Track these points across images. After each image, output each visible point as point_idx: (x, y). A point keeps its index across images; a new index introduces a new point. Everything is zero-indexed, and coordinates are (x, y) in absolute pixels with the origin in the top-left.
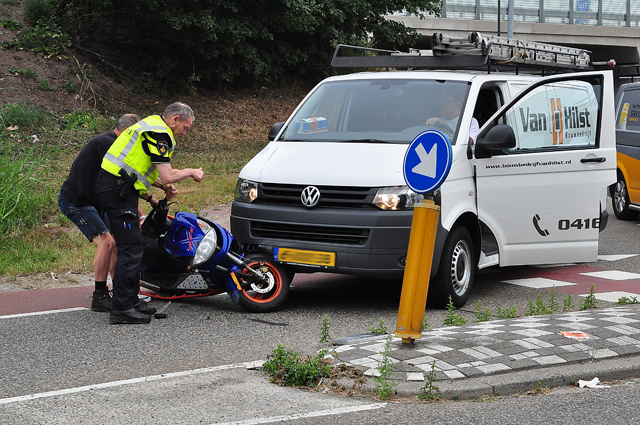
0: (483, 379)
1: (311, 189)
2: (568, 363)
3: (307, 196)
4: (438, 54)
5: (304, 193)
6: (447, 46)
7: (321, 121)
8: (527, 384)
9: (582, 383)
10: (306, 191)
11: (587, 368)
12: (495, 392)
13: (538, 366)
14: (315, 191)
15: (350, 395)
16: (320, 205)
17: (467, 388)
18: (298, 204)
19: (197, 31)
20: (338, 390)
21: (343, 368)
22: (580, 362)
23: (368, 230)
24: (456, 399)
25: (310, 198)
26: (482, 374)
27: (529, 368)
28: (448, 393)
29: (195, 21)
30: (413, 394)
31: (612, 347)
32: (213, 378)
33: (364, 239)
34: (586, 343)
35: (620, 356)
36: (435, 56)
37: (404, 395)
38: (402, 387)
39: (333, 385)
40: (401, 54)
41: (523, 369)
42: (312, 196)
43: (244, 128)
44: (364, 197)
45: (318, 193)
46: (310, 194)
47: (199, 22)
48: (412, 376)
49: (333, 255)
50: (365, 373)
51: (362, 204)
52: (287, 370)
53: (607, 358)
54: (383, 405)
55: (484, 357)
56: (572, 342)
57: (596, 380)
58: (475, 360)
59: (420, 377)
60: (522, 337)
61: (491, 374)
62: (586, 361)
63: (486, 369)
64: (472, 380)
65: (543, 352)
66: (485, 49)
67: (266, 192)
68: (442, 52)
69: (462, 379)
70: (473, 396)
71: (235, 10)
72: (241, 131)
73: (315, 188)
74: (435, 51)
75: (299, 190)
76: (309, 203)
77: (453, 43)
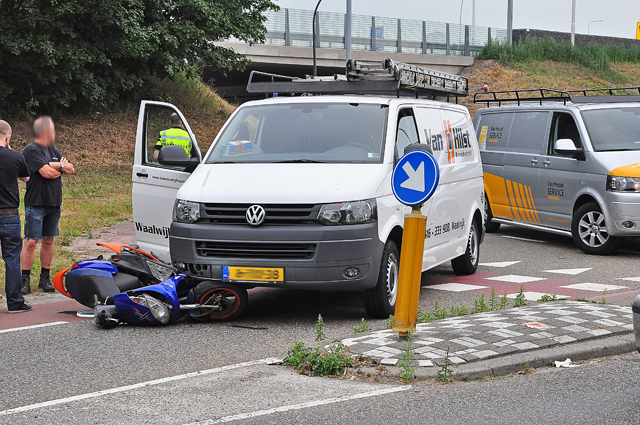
0: (479, 363)
1: (255, 208)
2: (541, 348)
3: (252, 214)
4: (351, 79)
5: (248, 212)
6: (358, 72)
7: (245, 144)
8: (517, 365)
9: (558, 364)
10: (251, 210)
11: (558, 351)
12: (495, 373)
13: (518, 351)
14: (260, 210)
15: (377, 381)
16: (266, 223)
17: (472, 371)
18: (244, 222)
19: (37, 57)
20: (364, 378)
21: (361, 359)
22: (549, 346)
23: (315, 245)
24: (465, 380)
25: (255, 216)
26: (478, 359)
27: (512, 353)
28: (459, 375)
29: (33, 46)
30: (430, 377)
31: (570, 334)
32: (246, 373)
33: (310, 255)
34: (547, 331)
35: (579, 341)
36: (349, 81)
37: (422, 379)
38: (418, 372)
39: (358, 373)
40: (300, 80)
41: (508, 354)
42: (258, 214)
43: (87, 153)
44: (308, 213)
45: (263, 211)
46: (255, 212)
47: (38, 47)
48: (422, 363)
49: (281, 271)
50: (382, 362)
51: (307, 220)
52: (314, 363)
53: (568, 343)
54: (409, 387)
55: (473, 345)
56: (537, 331)
57: (568, 360)
58: (467, 348)
59: (429, 363)
60: (494, 329)
61: (485, 359)
62: (554, 346)
63: (480, 355)
64: (471, 365)
65: (519, 340)
66: (397, 75)
67: (209, 212)
68: (355, 77)
69: (464, 363)
70: (477, 377)
71: (74, 36)
72: (84, 156)
73: (259, 207)
74: (349, 76)
75: (244, 209)
76: (254, 221)
77: (363, 69)
